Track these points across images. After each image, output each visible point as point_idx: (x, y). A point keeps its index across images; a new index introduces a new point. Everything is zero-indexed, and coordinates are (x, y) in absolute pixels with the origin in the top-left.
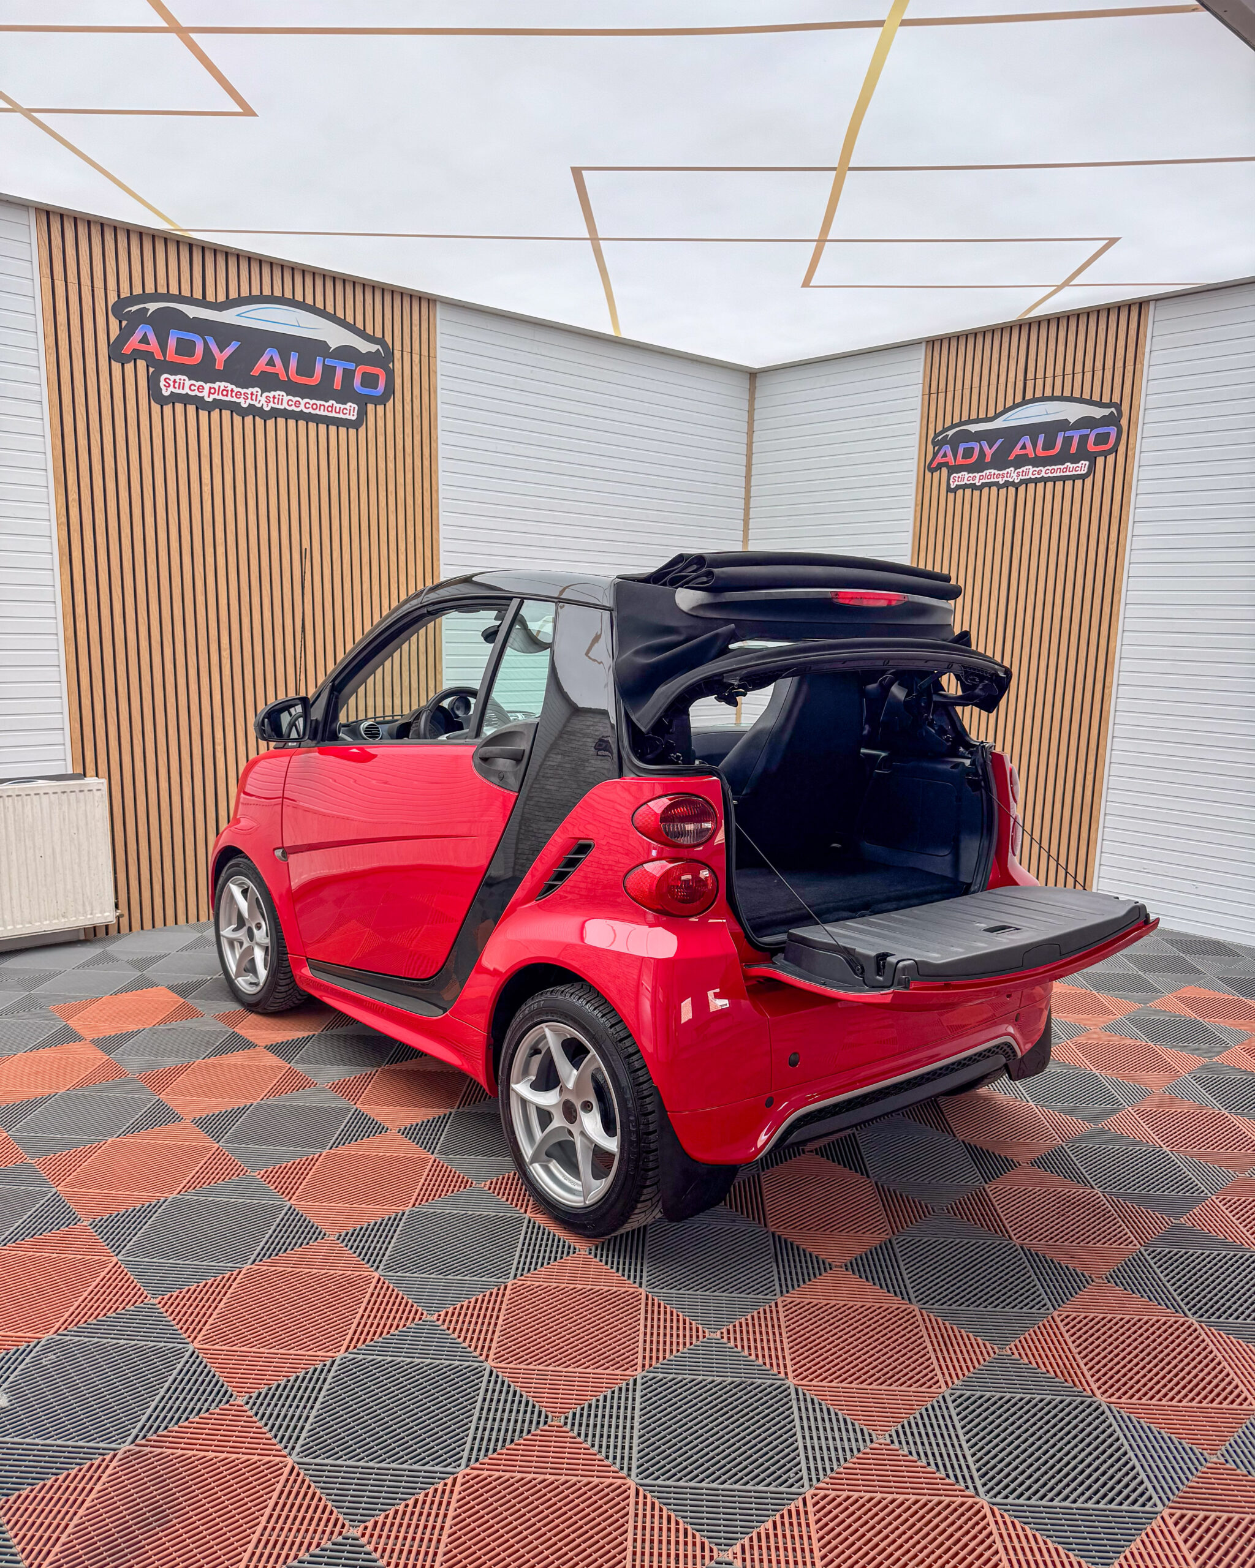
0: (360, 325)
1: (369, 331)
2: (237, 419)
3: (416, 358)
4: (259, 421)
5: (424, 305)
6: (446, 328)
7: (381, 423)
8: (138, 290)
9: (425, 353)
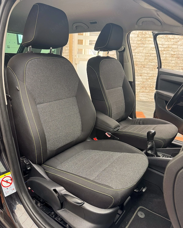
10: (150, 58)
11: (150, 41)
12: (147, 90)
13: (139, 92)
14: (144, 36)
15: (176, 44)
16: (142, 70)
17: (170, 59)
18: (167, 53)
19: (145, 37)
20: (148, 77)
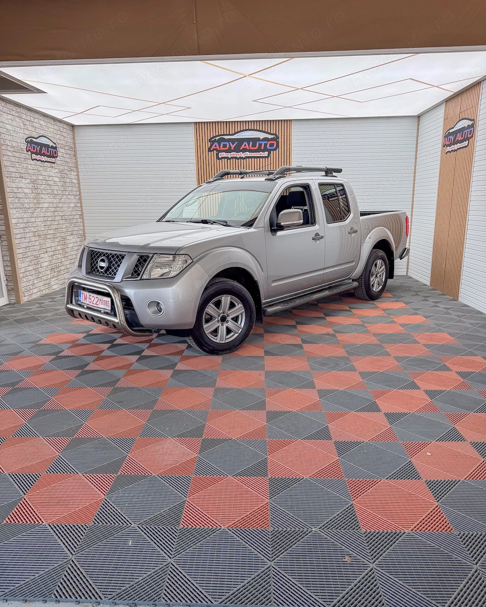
0: (269, 131)
1: (272, 132)
2: (237, 161)
3: (286, 137)
4: (242, 160)
5: (288, 122)
6: (295, 128)
7: (275, 156)
8: (214, 135)
9: (288, 134)
10: (48, 223)
11: (43, 199)
12: (56, 273)
13: (50, 278)
15: (61, 202)
16: (45, 243)
18: (58, 215)
19: (38, 192)
20: (52, 253)
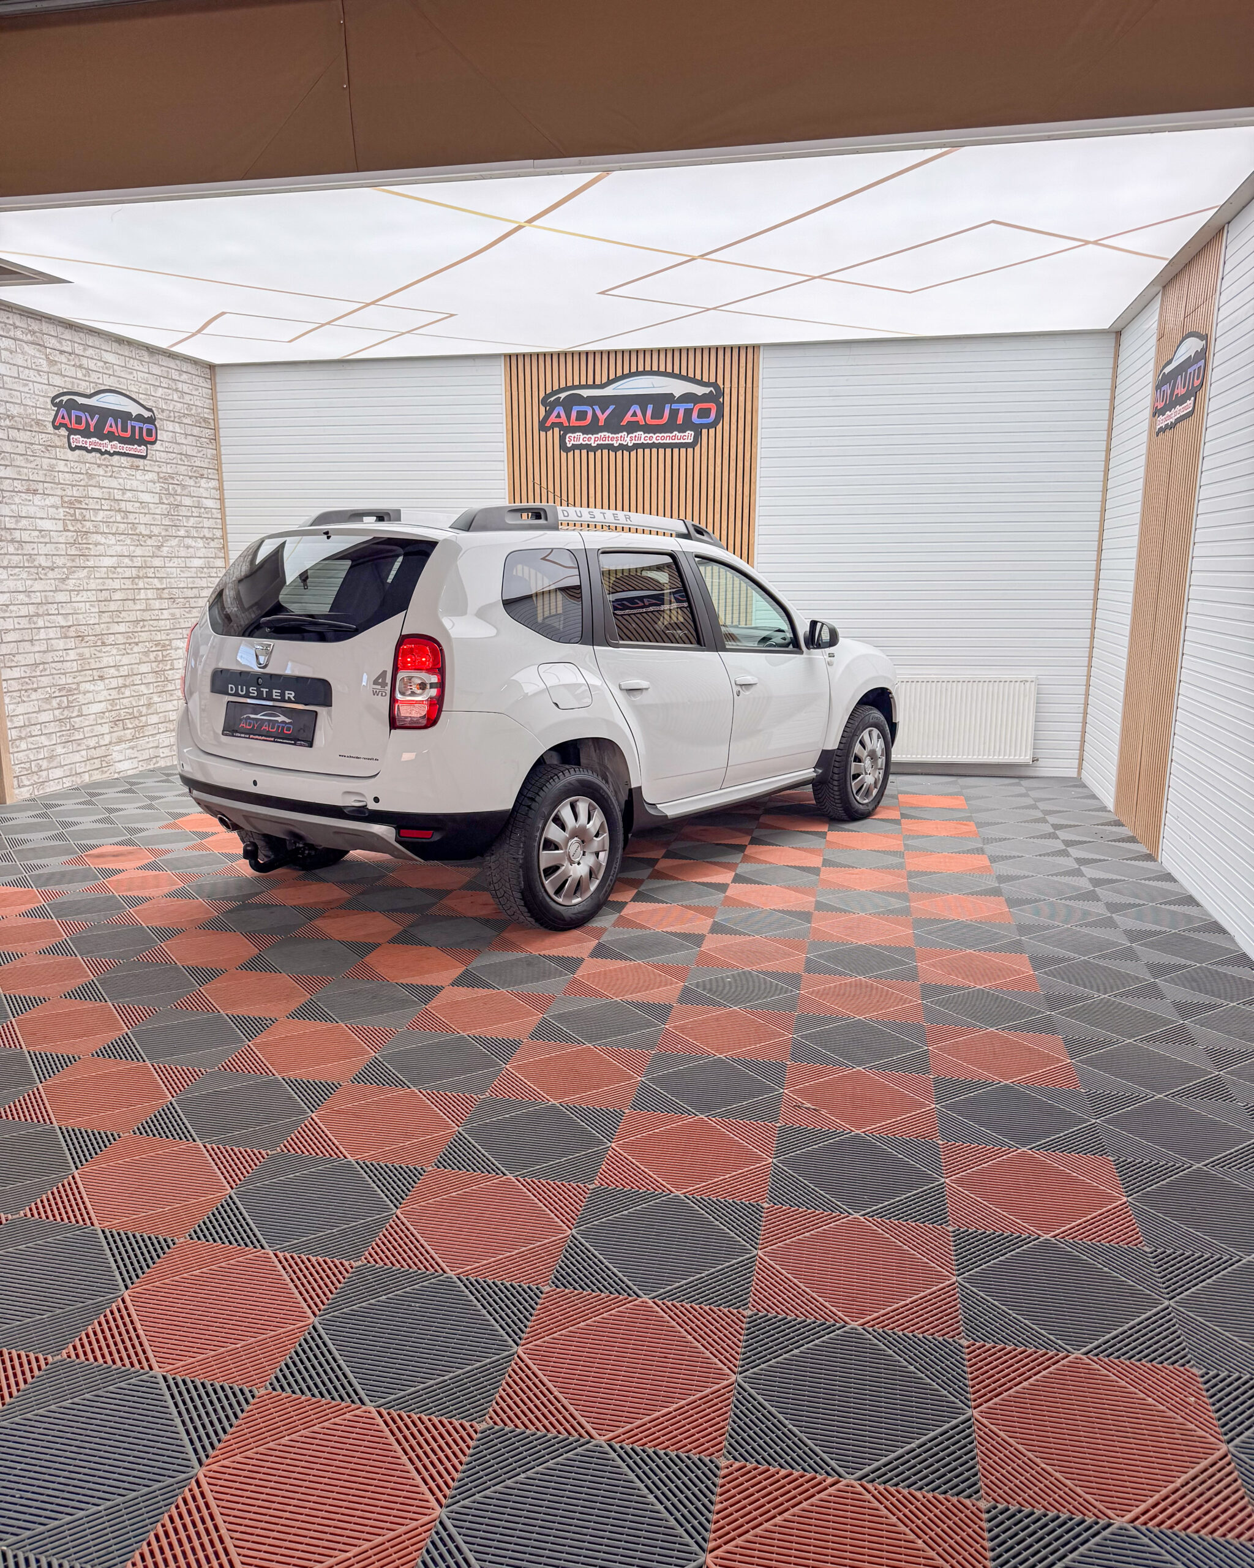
0: (698, 377)
1: (705, 379)
2: (612, 454)
3: (742, 393)
4: (626, 453)
5: (750, 351)
6: (766, 363)
7: (712, 441)
8: (556, 388)
9: (749, 385)
10: (113, 606)
11: (99, 547)
12: (130, 731)
13: (110, 743)
14: (79, 526)
15: (160, 554)
16: (99, 655)
17: (157, 604)
18: (148, 587)
19: (84, 530)
20: (121, 681)
